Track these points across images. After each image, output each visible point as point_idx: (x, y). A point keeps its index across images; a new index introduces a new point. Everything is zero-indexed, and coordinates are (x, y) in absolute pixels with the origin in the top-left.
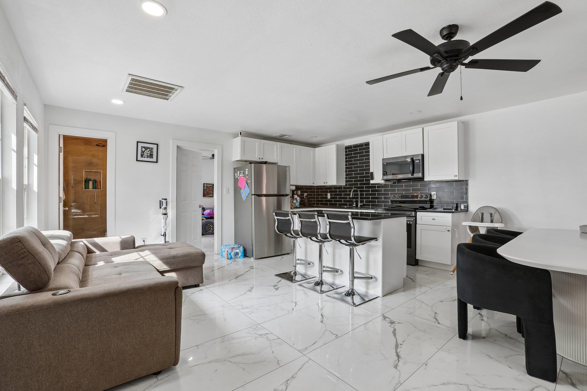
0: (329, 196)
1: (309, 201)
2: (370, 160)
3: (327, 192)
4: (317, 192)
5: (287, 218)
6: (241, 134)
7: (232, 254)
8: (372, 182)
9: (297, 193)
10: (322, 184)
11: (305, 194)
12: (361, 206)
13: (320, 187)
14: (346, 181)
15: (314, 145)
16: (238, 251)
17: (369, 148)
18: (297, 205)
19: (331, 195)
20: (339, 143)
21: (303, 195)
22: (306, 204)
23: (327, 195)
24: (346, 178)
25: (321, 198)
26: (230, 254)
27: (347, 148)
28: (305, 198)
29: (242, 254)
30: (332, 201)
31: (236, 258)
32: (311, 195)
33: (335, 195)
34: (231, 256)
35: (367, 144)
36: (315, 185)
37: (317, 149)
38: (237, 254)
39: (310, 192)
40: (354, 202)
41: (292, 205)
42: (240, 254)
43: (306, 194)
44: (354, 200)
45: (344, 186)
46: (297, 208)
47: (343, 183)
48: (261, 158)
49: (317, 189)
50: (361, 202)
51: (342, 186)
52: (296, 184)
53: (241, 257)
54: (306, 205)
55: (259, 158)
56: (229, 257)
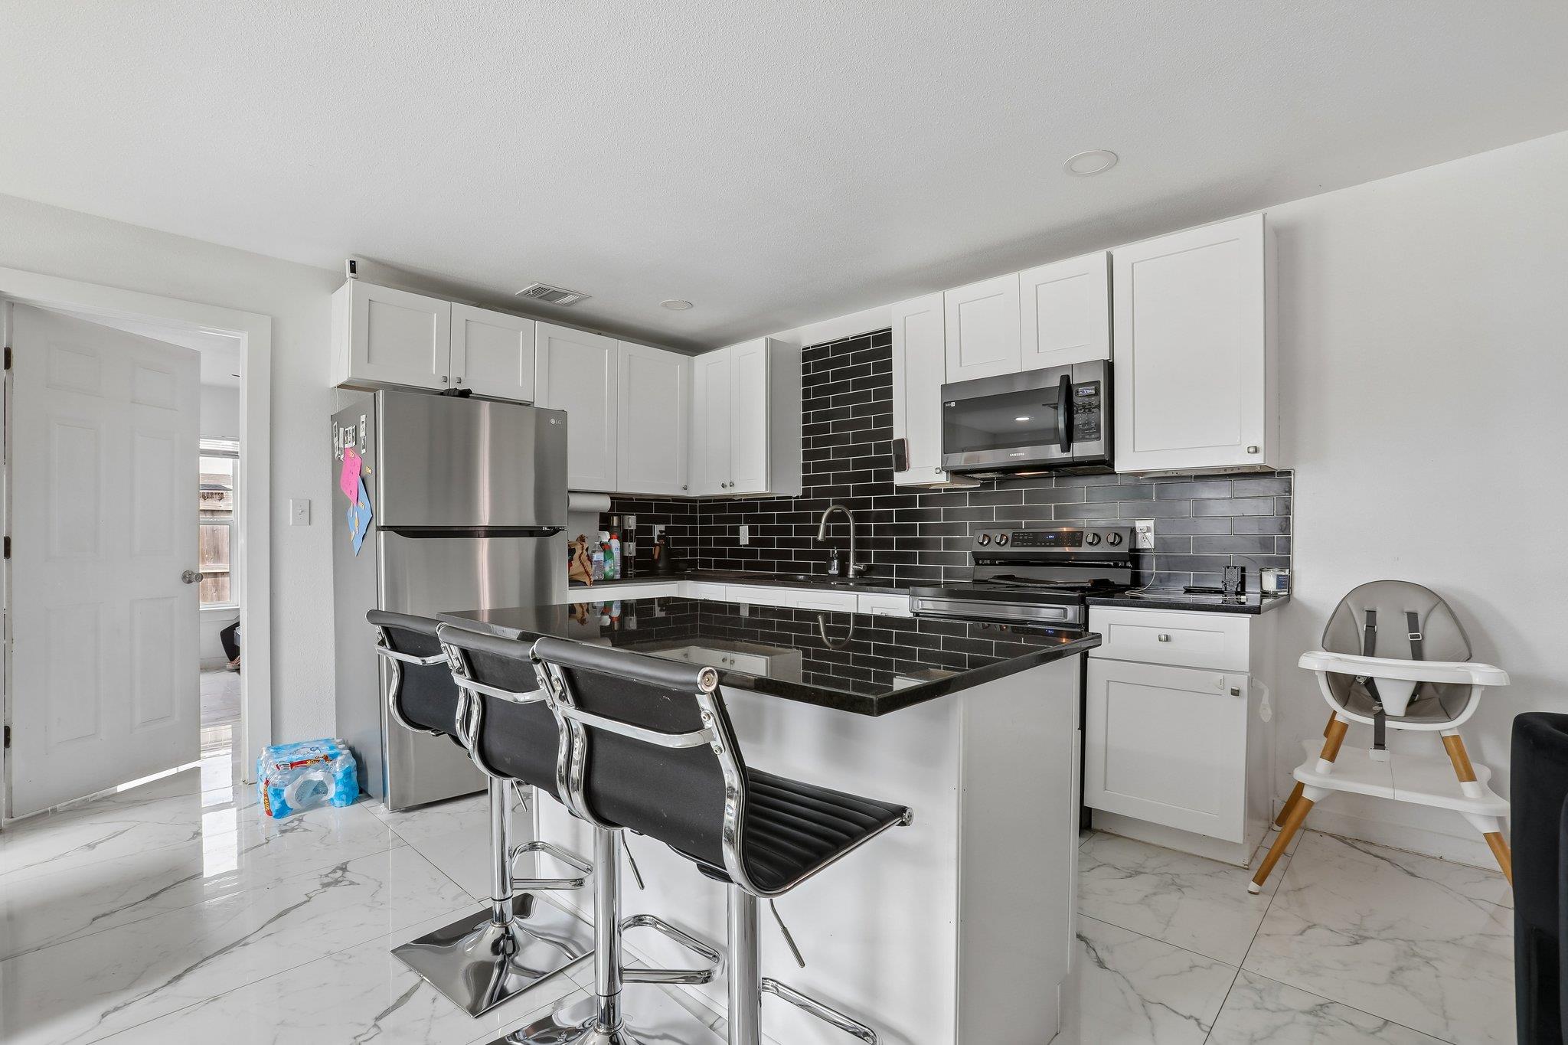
0: (744, 535)
1: (670, 553)
2: (895, 399)
3: (738, 520)
4: (704, 520)
5: (431, 660)
6: (353, 270)
7: (288, 792)
8: (900, 479)
9: (621, 521)
10: (715, 490)
11: (658, 529)
12: (858, 573)
13: (715, 501)
14: (806, 481)
15: (690, 346)
16: (317, 776)
17: (888, 352)
18: (607, 569)
19: (752, 531)
20: (778, 336)
21: (650, 531)
22: (660, 565)
23: (736, 531)
24: (806, 468)
25: (718, 542)
26: (278, 793)
27: (809, 354)
28: (656, 542)
29: (341, 788)
30: (754, 554)
31: (315, 805)
32: (683, 531)
33: (764, 531)
34: (284, 803)
35: (884, 337)
36: (693, 493)
37: (701, 359)
38: (319, 789)
39: (676, 520)
40: (833, 559)
41: (587, 572)
42: (333, 790)
43: (662, 527)
44: (833, 552)
45: (798, 497)
46: (608, 581)
47: (793, 487)
48: (454, 376)
49: (703, 509)
50: (860, 557)
51: (791, 497)
52: (613, 489)
53: (337, 802)
54: (659, 568)
55: (445, 380)
56: (276, 806)
